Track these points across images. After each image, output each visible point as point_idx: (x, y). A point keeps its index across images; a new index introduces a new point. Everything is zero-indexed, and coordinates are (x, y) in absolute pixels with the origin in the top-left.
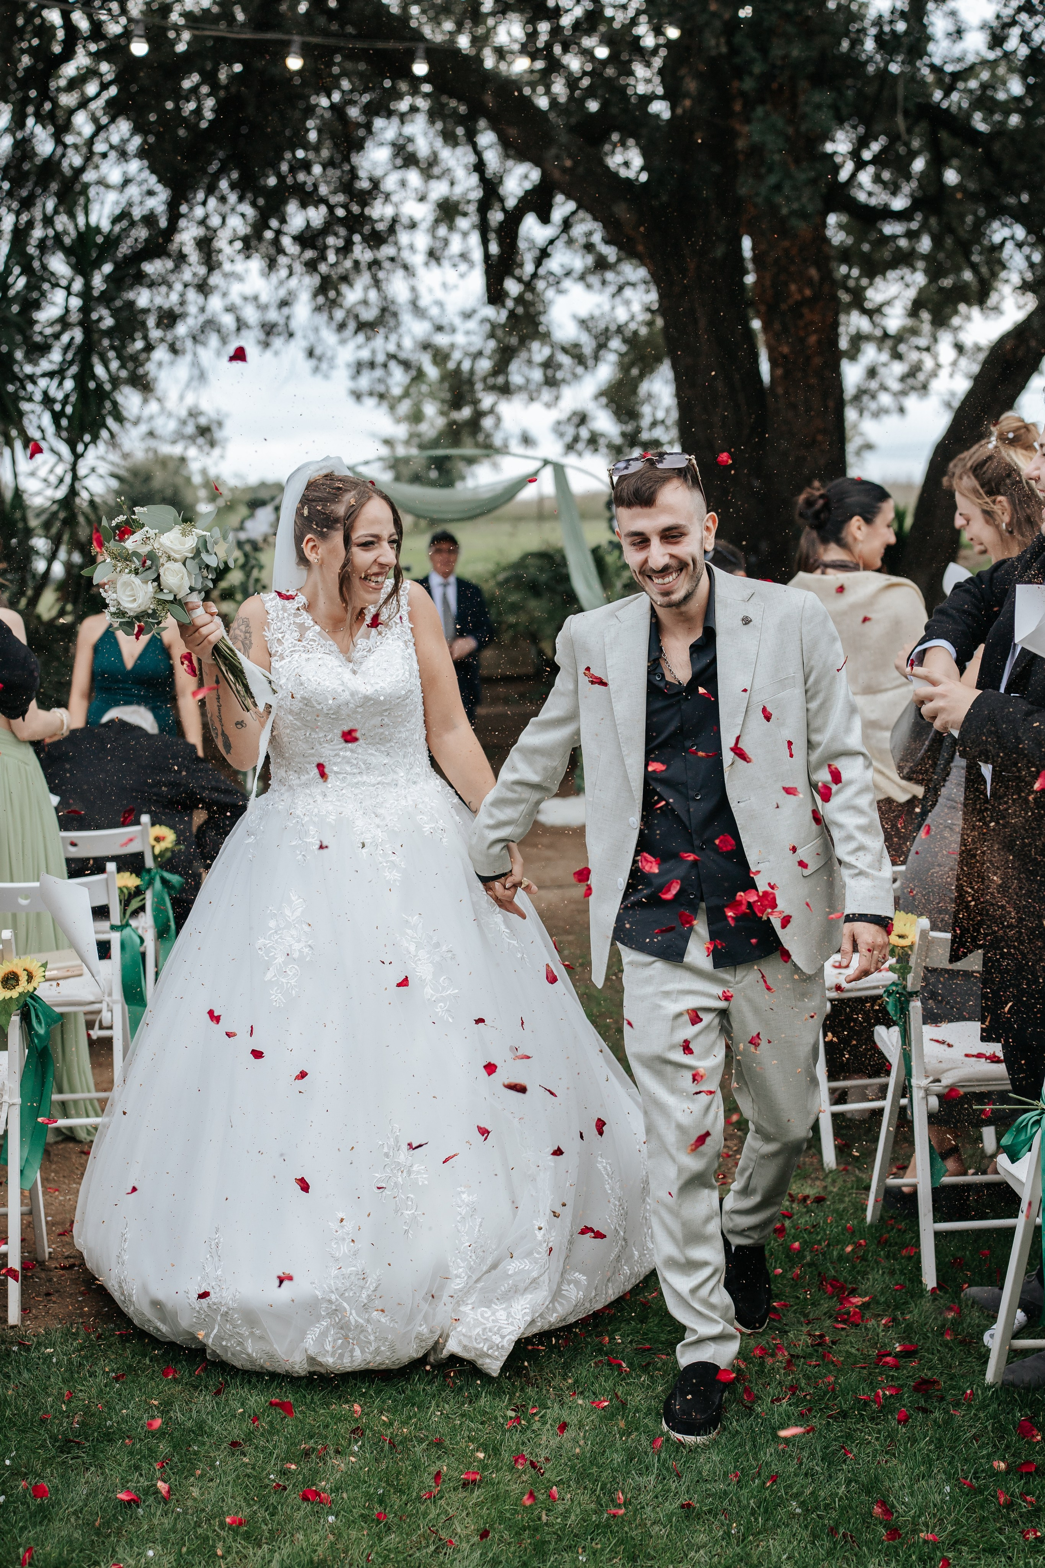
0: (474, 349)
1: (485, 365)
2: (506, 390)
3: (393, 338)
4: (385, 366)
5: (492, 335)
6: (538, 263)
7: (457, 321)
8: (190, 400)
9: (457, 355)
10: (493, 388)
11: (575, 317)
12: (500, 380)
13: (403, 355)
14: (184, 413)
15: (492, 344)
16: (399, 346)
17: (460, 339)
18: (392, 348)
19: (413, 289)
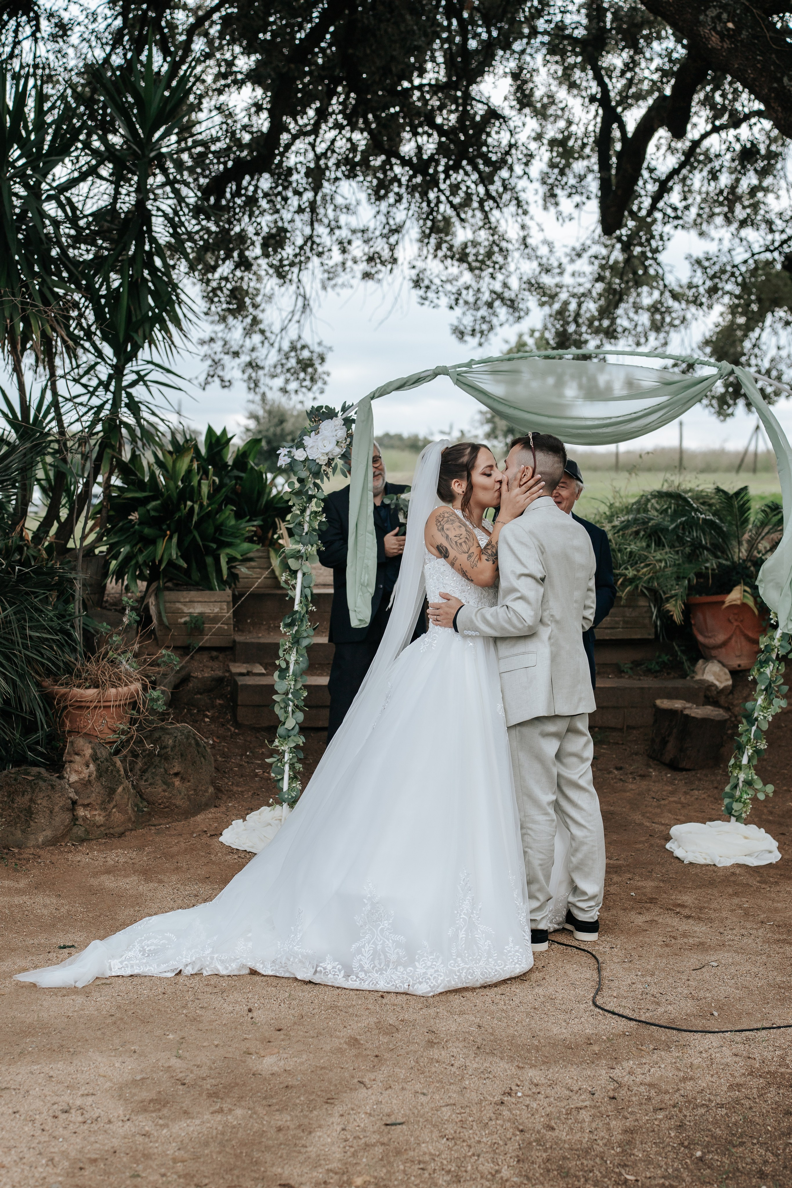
0: (581, 290)
1: (591, 307)
2: (611, 334)
3: (500, 277)
4: (490, 305)
5: (600, 278)
6: (657, 197)
7: (565, 260)
8: (292, 333)
9: (564, 296)
10: (597, 331)
11: (688, 257)
12: (606, 323)
13: (507, 294)
14: (286, 346)
15: (599, 287)
16: (505, 285)
17: (567, 279)
18: (498, 287)
19: (523, 227)
